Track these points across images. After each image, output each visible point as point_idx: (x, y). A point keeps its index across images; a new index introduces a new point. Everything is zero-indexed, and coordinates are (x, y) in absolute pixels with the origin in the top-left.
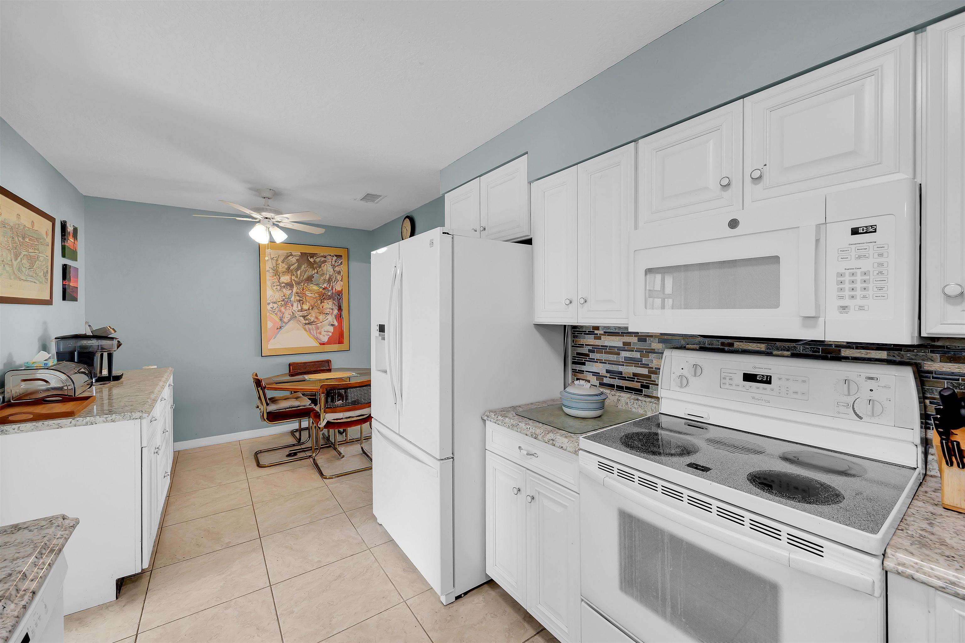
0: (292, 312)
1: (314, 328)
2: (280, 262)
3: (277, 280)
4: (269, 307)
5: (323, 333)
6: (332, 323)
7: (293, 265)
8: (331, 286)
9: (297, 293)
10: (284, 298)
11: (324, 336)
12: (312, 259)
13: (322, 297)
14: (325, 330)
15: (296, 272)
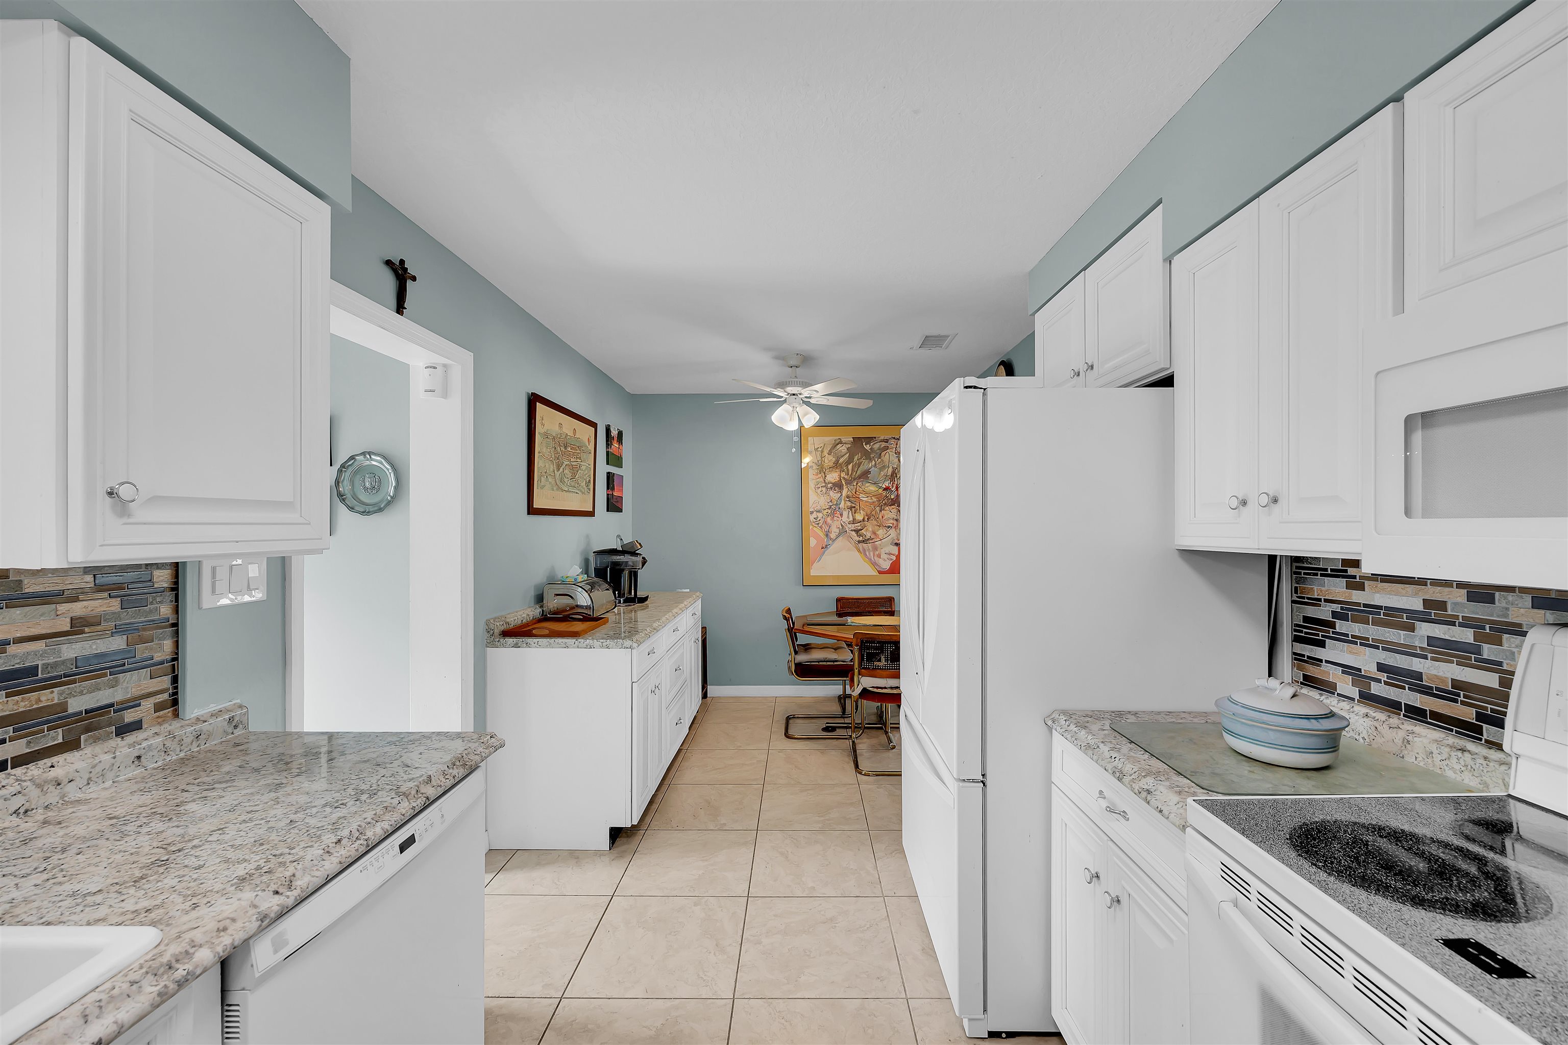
0: (841, 524)
1: (870, 548)
2: (825, 453)
3: (822, 480)
4: (812, 518)
5: (884, 556)
6: (897, 541)
7: (842, 457)
8: (895, 485)
9: (848, 497)
10: (831, 504)
11: (885, 560)
12: (868, 445)
13: (882, 502)
14: (887, 552)
15: (847, 466)
